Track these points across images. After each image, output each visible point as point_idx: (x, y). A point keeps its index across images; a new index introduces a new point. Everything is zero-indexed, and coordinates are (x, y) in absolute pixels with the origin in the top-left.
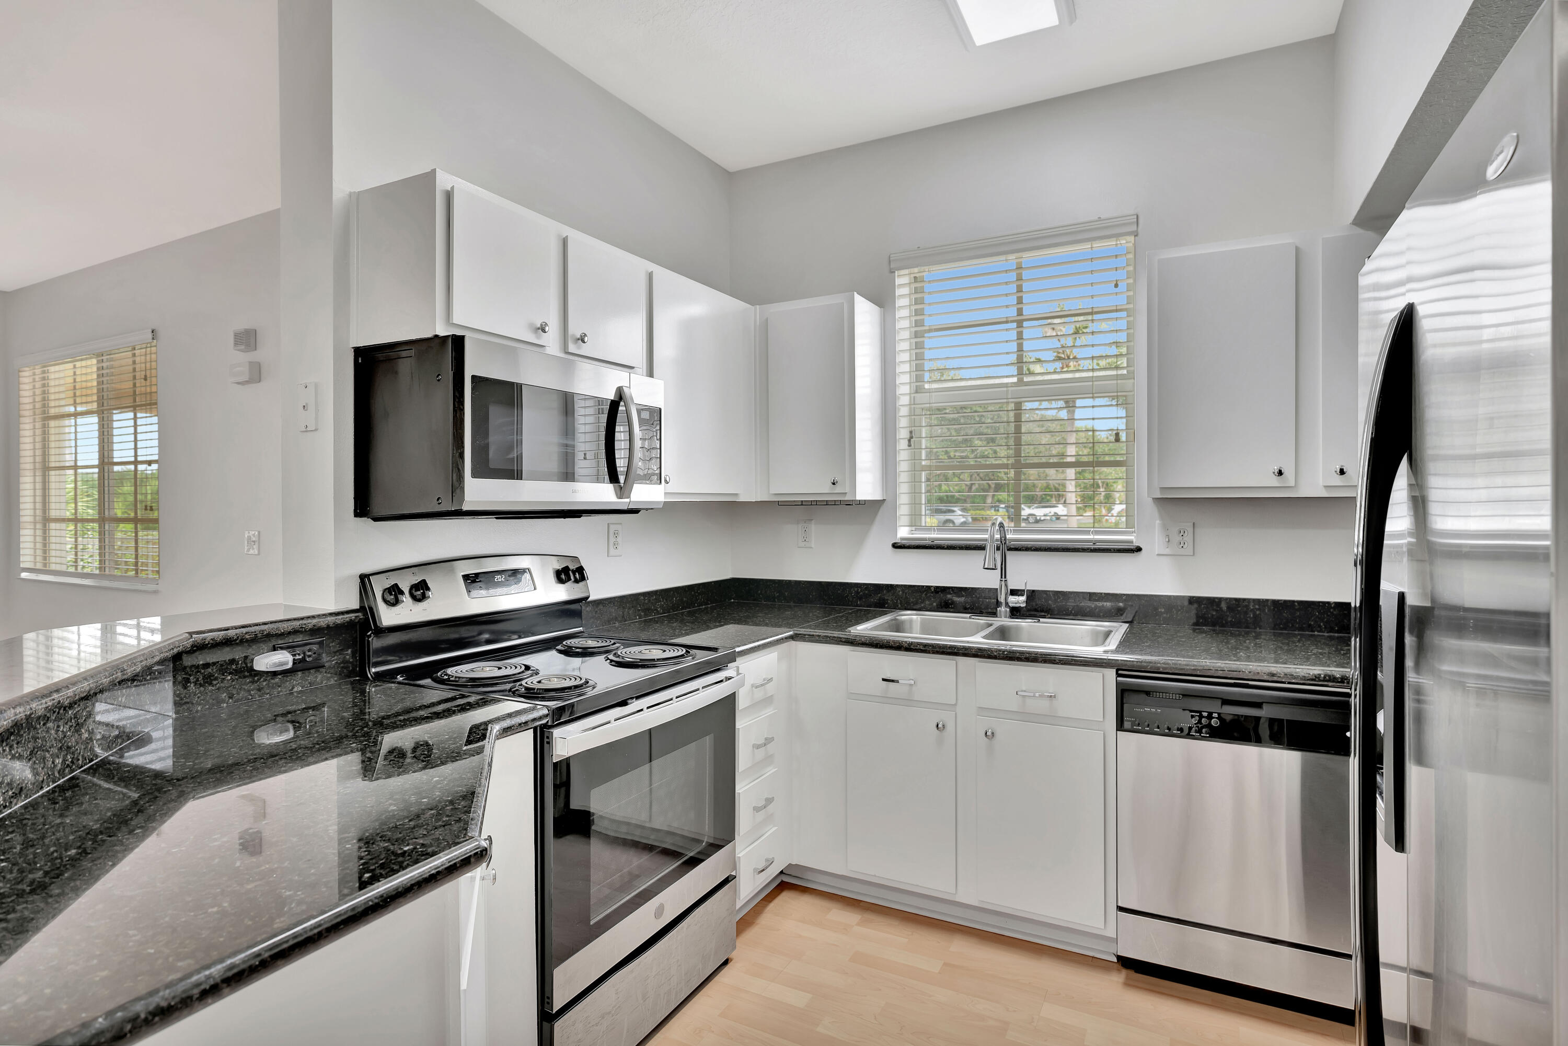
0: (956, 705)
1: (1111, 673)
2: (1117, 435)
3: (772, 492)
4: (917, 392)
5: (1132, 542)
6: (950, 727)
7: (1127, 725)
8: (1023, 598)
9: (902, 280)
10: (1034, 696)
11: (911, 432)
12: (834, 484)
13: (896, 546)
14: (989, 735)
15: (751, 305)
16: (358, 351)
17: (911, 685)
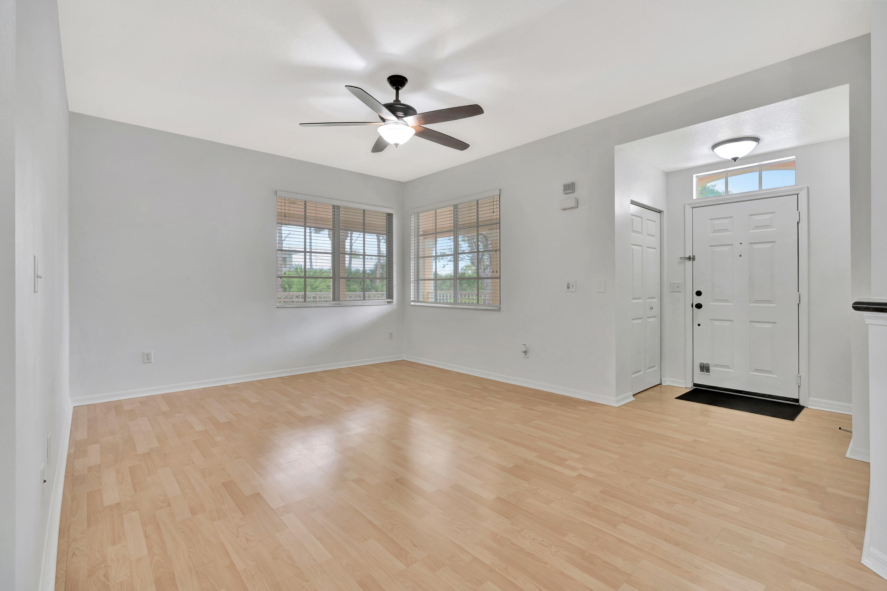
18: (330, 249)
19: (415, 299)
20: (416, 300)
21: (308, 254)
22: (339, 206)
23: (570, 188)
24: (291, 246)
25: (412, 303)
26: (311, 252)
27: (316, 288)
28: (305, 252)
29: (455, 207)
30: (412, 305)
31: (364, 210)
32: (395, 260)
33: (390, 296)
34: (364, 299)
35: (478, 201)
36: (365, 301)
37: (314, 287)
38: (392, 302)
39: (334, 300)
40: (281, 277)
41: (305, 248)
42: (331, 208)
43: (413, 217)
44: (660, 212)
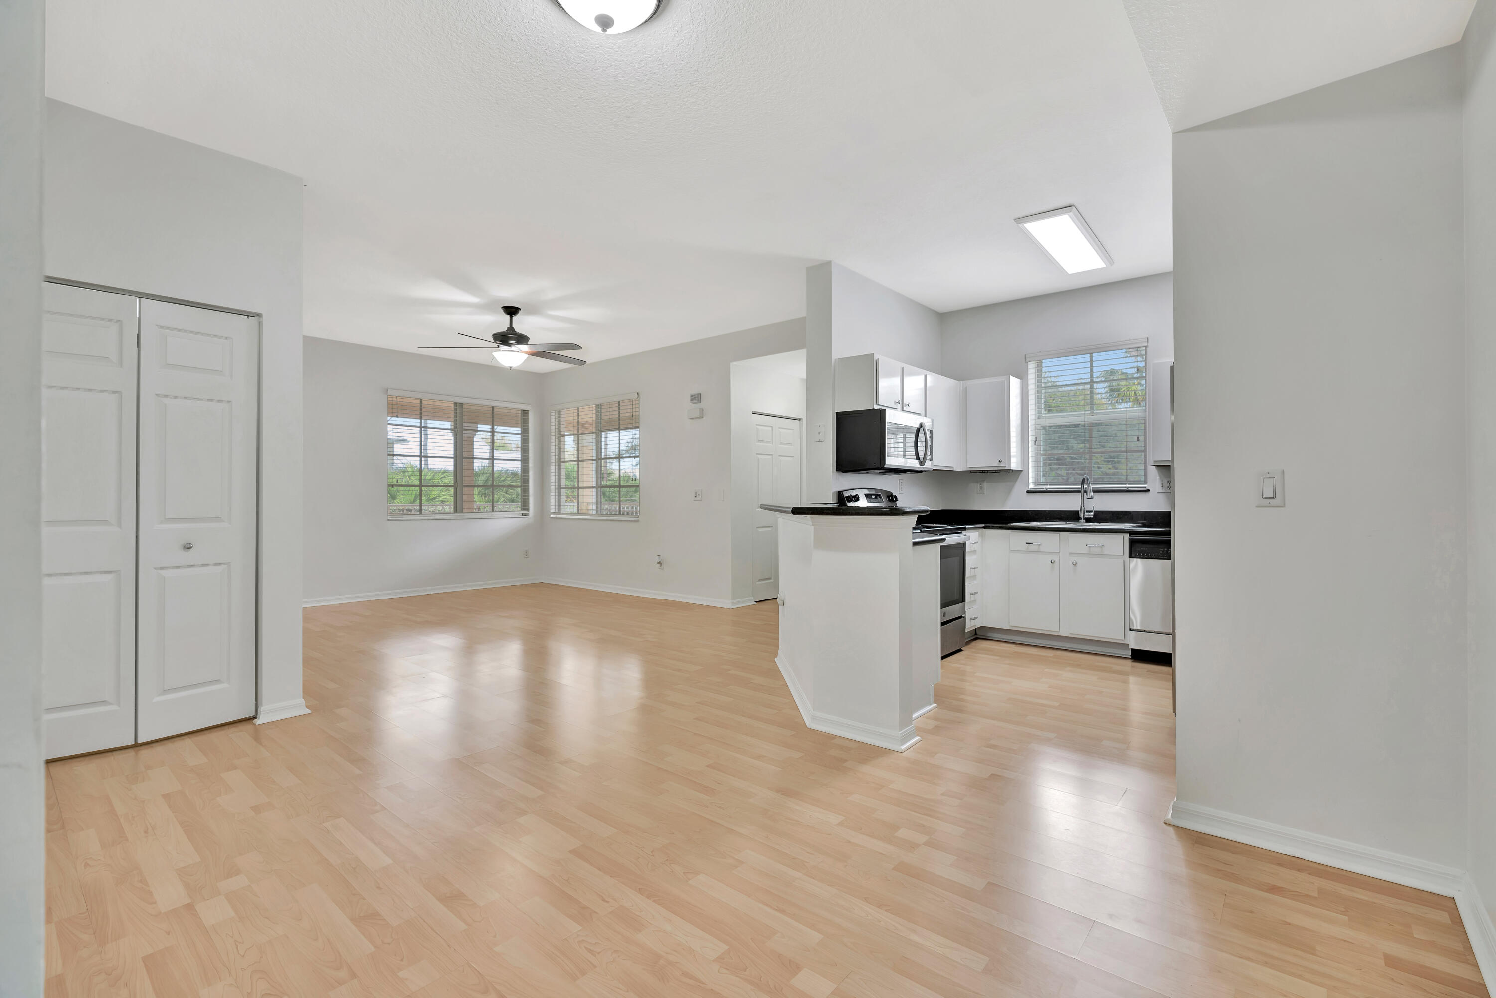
0: (1059, 552)
1: (1127, 536)
2: (1138, 438)
3: (968, 466)
4: (1038, 419)
5: (1146, 487)
6: (1057, 562)
7: (1133, 555)
8: (1092, 514)
9: (1032, 366)
10: (1095, 546)
11: (1036, 438)
12: (1000, 462)
13: (1028, 492)
14: (1075, 564)
15: (958, 380)
16: (838, 414)
17: (1039, 545)
18: (453, 453)
19: (555, 510)
20: (557, 511)
21: (423, 459)
22: (462, 404)
23: (696, 398)
24: (404, 450)
25: (552, 516)
26: (427, 457)
27: (435, 498)
28: (421, 457)
29: (598, 407)
30: (552, 518)
31: (493, 408)
32: (531, 465)
33: (525, 507)
34: (493, 511)
35: (619, 402)
36: (494, 513)
37: (432, 496)
38: (528, 514)
39: (456, 511)
40: (393, 486)
41: (421, 453)
42: (453, 406)
43: (553, 414)
44: (799, 420)
